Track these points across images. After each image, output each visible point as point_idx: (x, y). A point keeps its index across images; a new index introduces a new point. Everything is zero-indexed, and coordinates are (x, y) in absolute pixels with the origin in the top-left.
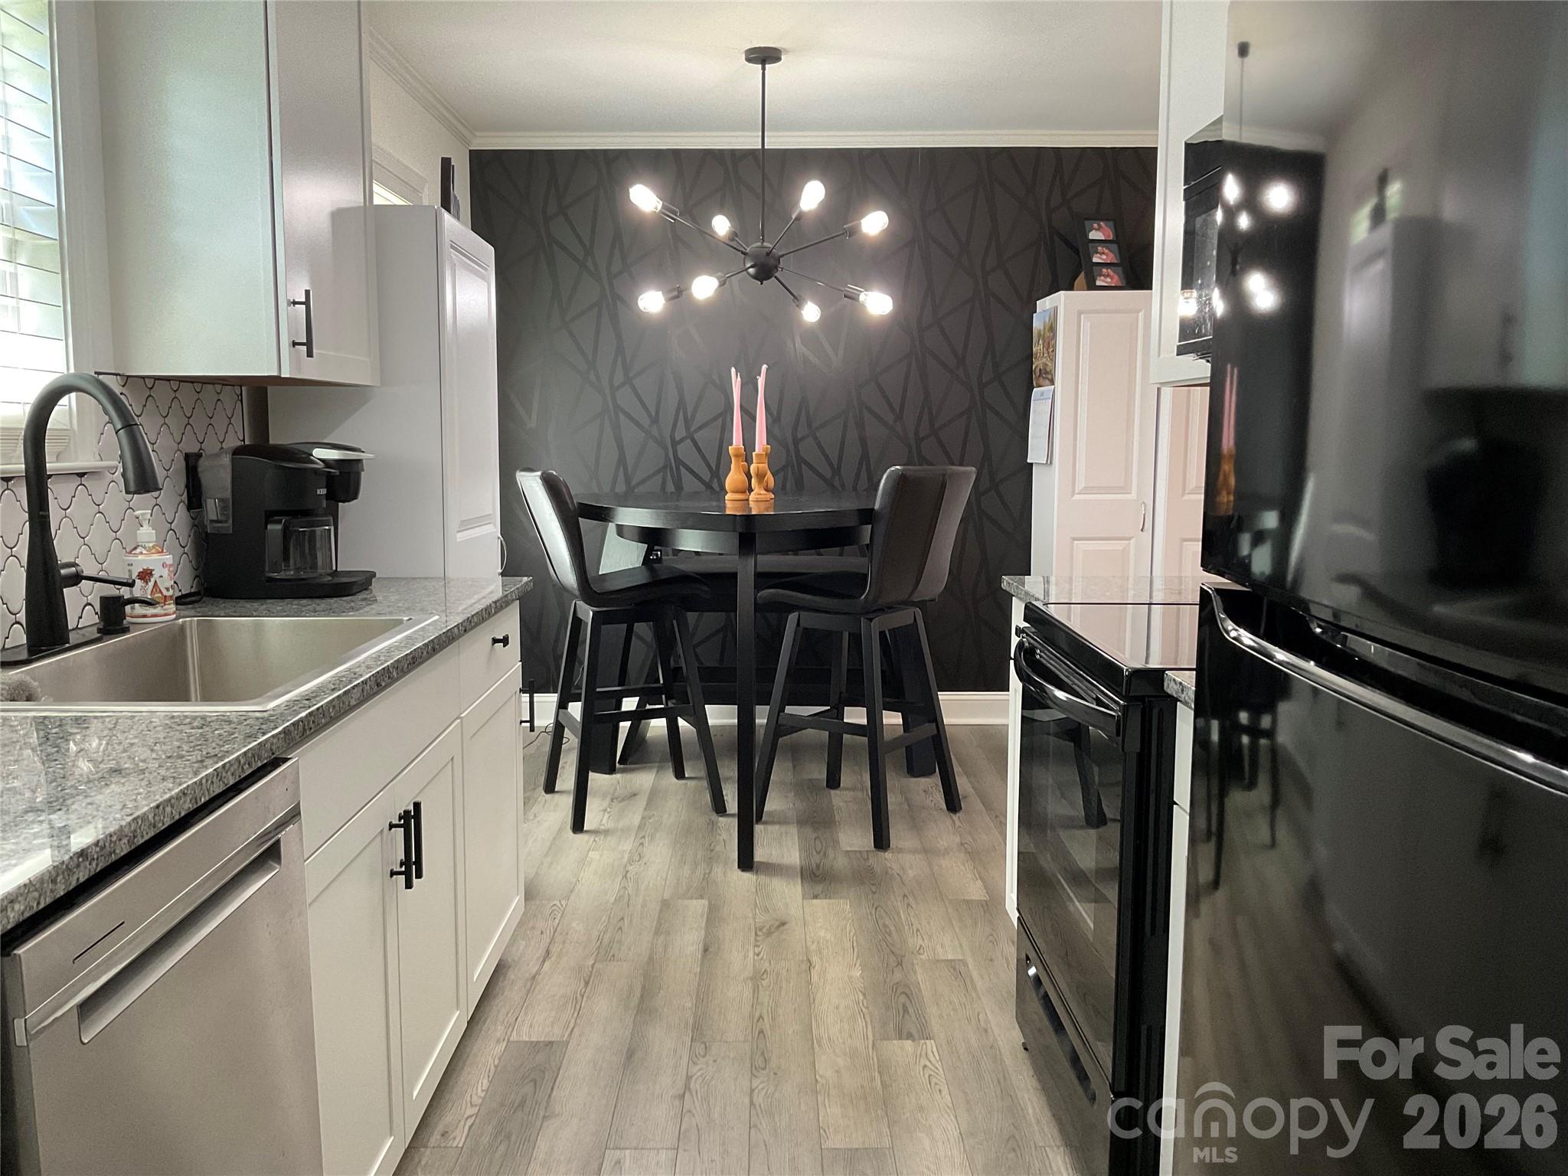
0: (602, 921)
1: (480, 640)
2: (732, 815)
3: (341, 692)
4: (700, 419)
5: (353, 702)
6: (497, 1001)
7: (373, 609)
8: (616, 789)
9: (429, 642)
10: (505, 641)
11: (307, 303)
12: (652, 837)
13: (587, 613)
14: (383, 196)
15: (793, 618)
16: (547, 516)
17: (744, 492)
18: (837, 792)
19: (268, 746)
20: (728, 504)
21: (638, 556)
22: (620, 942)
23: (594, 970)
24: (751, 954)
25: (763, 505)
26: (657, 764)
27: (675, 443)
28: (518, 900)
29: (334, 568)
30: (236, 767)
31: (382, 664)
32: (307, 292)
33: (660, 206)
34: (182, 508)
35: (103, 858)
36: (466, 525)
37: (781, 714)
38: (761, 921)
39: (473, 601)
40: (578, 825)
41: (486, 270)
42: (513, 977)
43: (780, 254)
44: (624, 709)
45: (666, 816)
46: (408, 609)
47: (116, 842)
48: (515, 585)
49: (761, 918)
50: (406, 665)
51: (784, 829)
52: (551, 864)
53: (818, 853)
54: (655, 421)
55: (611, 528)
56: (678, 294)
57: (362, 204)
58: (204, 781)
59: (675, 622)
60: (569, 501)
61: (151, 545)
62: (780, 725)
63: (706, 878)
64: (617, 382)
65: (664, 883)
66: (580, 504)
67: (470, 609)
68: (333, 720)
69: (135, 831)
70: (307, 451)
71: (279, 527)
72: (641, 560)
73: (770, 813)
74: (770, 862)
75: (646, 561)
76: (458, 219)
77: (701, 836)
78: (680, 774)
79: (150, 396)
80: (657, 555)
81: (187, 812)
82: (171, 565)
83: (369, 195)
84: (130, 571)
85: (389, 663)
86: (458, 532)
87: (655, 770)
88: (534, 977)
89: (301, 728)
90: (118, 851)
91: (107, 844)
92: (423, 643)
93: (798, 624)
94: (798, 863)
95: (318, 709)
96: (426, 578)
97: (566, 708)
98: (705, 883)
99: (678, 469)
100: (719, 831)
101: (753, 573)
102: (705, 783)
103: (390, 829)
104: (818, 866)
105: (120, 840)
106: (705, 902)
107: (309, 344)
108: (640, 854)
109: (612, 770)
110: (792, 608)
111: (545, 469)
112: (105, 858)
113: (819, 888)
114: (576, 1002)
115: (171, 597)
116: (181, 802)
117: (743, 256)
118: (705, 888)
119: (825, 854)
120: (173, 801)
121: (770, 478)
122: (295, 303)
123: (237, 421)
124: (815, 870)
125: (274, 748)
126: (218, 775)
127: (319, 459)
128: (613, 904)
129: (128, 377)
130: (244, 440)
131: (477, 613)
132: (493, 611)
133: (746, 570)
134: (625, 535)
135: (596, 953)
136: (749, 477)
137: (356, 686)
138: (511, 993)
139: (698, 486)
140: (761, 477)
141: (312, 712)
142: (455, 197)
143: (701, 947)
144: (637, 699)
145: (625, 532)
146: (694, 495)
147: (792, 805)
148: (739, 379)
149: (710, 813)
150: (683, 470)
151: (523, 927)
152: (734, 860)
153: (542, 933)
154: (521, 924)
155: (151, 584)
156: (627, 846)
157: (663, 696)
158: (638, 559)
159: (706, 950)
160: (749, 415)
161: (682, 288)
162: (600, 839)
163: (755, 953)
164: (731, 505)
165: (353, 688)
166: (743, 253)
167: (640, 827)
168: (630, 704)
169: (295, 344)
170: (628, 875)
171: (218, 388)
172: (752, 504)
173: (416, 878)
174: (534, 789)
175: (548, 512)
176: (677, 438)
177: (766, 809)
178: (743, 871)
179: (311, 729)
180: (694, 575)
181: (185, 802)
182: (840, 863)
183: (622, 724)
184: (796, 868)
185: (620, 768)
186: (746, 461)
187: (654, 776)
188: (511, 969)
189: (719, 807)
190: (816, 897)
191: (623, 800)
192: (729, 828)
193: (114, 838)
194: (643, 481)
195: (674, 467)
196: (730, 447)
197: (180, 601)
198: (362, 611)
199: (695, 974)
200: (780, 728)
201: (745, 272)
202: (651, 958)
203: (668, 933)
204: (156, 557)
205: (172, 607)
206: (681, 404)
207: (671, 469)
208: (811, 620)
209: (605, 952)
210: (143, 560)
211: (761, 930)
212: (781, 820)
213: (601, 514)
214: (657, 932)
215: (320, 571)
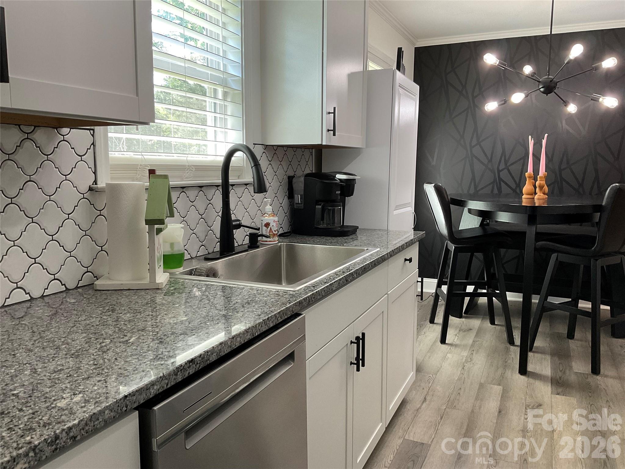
0: (451, 388)
1: (399, 260)
2: (517, 346)
3: (328, 284)
4: (512, 160)
5: (334, 289)
6: (400, 418)
7: (354, 243)
8: (462, 326)
9: (373, 261)
10: (410, 260)
11: (334, 113)
12: (478, 351)
13: (452, 247)
14: (372, 66)
15: (554, 256)
16: (436, 203)
17: (532, 194)
18: (573, 341)
19: (291, 309)
20: (524, 200)
21: (478, 222)
22: (458, 400)
23: (446, 412)
24: (523, 418)
25: (541, 201)
26: (482, 316)
27: (499, 171)
28: (412, 375)
29: (342, 224)
30: (274, 319)
31: (349, 271)
32: (335, 108)
33: (498, 63)
34: (286, 198)
35: (203, 363)
36: (398, 207)
37: (545, 301)
38: (529, 402)
39: (397, 242)
40: (443, 340)
41: (415, 96)
42: (408, 408)
43: (557, 81)
44: (467, 291)
45: (485, 342)
46: (368, 244)
47: (210, 355)
48: (417, 235)
49: (529, 400)
50: (361, 272)
51: (543, 356)
52: (430, 357)
53: (561, 371)
54: (490, 161)
55: (466, 210)
56: (505, 102)
57: (362, 70)
58: (258, 326)
59: (493, 254)
60: (446, 197)
61: (270, 213)
62: (544, 307)
63: (502, 376)
64: (473, 144)
65: (481, 375)
66: (451, 199)
67: (395, 246)
68: (323, 297)
69: (221, 349)
70: (333, 175)
71: (320, 207)
72: (479, 224)
73: (537, 347)
74: (535, 372)
75: (482, 224)
76: (404, 74)
77: (501, 354)
78: (492, 323)
79: (275, 153)
80: (487, 221)
81: (248, 340)
82: (277, 221)
83: (365, 66)
84: (262, 223)
85: (353, 271)
86: (394, 210)
87: (481, 319)
88: (418, 410)
89: (307, 301)
90: (211, 359)
91: (205, 356)
92: (370, 261)
93: (557, 259)
94: (550, 375)
95: (316, 292)
96: (380, 230)
97: (441, 288)
98: (501, 378)
99: (500, 184)
100: (510, 353)
101: (535, 232)
102: (504, 328)
103: (351, 344)
104: (560, 378)
105: (212, 354)
106: (501, 388)
107: (334, 130)
108: (471, 359)
109: (460, 317)
110: (554, 251)
111: (437, 183)
112: (204, 363)
113: (560, 390)
114: (436, 426)
115: (276, 234)
116: (245, 336)
117: (538, 83)
118: (501, 381)
119: (564, 371)
120: (241, 335)
121: (546, 188)
122: (329, 113)
123: (310, 163)
124: (559, 380)
125: (293, 309)
126: (265, 323)
127: (338, 179)
128: (457, 381)
129: (267, 145)
130: (312, 171)
131: (397, 248)
132: (405, 247)
133: (531, 232)
134: (472, 213)
135: (447, 404)
136: (535, 187)
137: (336, 281)
138: (407, 414)
139: (509, 191)
140: (541, 187)
141: (313, 293)
142: (403, 65)
143: (498, 410)
144: (474, 287)
145: (472, 212)
146: (507, 195)
147: (548, 345)
148: (533, 141)
149: (506, 343)
150: (502, 184)
151: (414, 386)
152: (517, 369)
153: (423, 389)
154: (414, 383)
155: (269, 229)
156: (465, 354)
157: (486, 286)
158: (477, 224)
159: (500, 412)
160: (537, 159)
161: (507, 99)
162: (453, 349)
163: (525, 418)
164: (525, 201)
165: (334, 282)
166: (538, 81)
167: (472, 345)
168: (470, 289)
169: (328, 130)
170: (465, 368)
171: (303, 150)
172: (536, 201)
173: (362, 366)
174: (425, 321)
175: (436, 202)
176: (500, 169)
177: (535, 345)
178: (521, 375)
179: (312, 301)
180: (504, 232)
181: (247, 335)
182: (572, 378)
183: (466, 298)
184: (549, 377)
185: (464, 316)
186: (534, 180)
187: (480, 321)
188: (408, 404)
189: (511, 341)
190: (558, 394)
191: (465, 331)
192: (515, 352)
193: (209, 353)
194: (482, 189)
195: (498, 182)
196: (526, 173)
197: (281, 235)
198: (349, 244)
199: (494, 423)
200: (545, 308)
201: (538, 90)
202: (473, 411)
203: (482, 400)
204: (272, 218)
205: (277, 238)
206: (503, 153)
207: (497, 183)
208: (564, 258)
209: (452, 404)
210: (267, 219)
211: (528, 406)
212: (542, 352)
213: (461, 204)
214: (477, 399)
215: (336, 225)
